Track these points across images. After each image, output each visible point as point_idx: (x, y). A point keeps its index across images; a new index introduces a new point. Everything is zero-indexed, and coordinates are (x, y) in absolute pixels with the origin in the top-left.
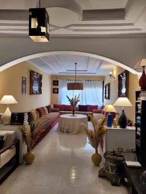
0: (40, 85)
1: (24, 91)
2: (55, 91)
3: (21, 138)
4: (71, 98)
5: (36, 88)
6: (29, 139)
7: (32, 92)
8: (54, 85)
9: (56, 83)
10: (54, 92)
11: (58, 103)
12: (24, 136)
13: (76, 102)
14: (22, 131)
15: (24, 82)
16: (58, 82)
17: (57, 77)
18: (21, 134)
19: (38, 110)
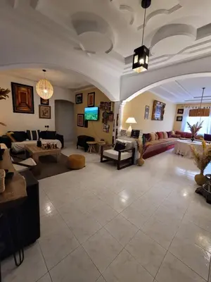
0: (163, 112)
1: (146, 116)
2: (179, 119)
3: (136, 147)
4: (192, 125)
5: (158, 115)
6: (141, 149)
7: (153, 118)
8: (178, 113)
9: (181, 111)
10: (177, 120)
11: (181, 131)
12: (138, 146)
13: (198, 129)
14: (137, 142)
15: (147, 110)
16: (183, 110)
17: (183, 105)
18: (136, 144)
19: (157, 133)
